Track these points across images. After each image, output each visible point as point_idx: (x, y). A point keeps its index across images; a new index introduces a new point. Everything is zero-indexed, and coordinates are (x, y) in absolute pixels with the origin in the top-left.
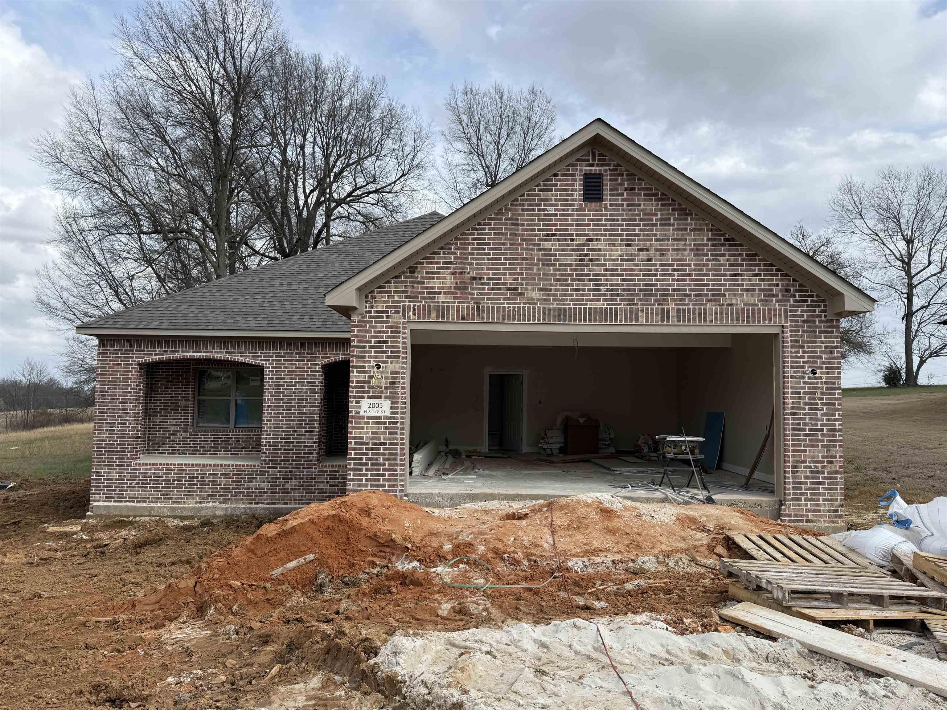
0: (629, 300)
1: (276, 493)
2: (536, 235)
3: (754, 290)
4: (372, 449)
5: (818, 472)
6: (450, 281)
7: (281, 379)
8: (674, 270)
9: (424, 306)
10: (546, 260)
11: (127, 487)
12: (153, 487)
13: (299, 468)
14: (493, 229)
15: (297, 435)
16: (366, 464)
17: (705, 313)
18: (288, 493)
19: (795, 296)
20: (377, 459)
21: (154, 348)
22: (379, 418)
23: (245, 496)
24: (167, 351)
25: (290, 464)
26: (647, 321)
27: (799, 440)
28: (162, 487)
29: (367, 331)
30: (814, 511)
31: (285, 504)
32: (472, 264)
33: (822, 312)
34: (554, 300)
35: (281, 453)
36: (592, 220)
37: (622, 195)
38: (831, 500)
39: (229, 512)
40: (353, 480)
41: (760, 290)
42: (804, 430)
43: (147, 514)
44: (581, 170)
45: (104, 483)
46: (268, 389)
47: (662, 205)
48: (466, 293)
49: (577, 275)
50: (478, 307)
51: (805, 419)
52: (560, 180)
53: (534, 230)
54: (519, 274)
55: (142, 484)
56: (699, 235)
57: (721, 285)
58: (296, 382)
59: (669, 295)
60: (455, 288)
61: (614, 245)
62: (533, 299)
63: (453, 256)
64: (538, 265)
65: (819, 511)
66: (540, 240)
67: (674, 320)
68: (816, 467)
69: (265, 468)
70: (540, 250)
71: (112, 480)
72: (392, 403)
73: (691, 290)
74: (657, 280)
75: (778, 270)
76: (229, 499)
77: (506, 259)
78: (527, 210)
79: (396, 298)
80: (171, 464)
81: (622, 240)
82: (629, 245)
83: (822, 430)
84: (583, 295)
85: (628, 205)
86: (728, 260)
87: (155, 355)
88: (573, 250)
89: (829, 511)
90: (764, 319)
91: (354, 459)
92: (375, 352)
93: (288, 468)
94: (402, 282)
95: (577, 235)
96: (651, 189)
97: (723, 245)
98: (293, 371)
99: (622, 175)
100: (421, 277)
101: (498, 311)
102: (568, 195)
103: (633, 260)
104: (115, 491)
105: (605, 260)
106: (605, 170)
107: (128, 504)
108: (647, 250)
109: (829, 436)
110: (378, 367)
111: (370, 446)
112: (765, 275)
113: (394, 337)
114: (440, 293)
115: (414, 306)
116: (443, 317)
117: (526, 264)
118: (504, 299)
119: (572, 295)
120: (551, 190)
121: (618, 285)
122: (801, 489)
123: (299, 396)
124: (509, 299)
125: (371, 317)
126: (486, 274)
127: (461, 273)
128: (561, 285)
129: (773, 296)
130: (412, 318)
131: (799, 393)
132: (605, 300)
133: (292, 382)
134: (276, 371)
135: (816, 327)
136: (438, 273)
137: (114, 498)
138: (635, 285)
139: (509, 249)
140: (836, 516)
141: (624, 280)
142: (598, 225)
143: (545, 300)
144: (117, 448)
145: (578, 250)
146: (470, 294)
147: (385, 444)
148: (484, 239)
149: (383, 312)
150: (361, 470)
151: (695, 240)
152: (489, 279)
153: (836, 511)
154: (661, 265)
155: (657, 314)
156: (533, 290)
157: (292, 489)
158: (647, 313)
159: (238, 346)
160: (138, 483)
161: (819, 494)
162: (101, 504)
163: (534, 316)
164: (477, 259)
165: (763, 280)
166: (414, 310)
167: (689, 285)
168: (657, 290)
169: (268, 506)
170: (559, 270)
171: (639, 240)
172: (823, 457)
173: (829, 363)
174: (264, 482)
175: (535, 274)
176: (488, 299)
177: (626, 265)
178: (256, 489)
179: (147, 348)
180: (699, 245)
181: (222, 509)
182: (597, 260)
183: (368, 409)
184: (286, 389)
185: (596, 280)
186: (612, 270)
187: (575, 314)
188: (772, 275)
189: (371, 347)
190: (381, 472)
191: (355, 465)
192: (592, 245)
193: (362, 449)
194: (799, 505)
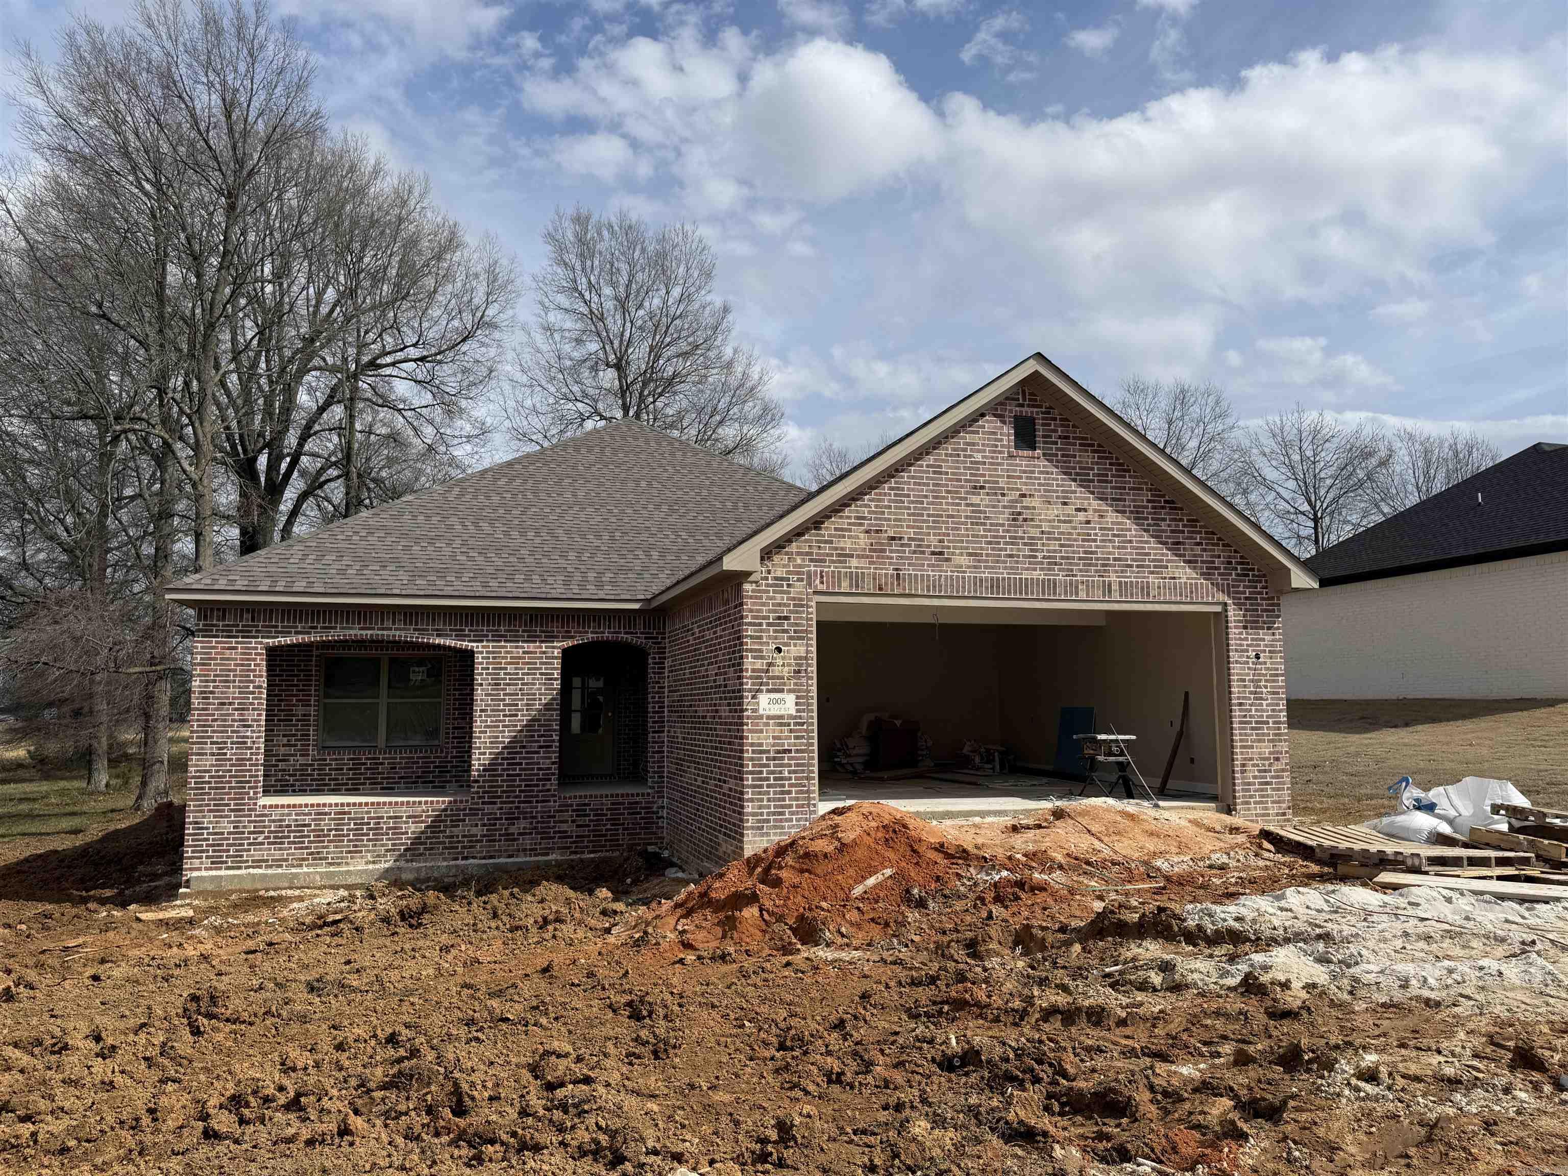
0: (1068, 570)
1: (494, 841)
2: (962, 487)
3: (1196, 562)
4: (774, 759)
5: (1265, 771)
6: (863, 541)
7: (501, 669)
8: (1114, 535)
9: (833, 572)
10: (975, 518)
11: (249, 844)
12: (294, 843)
13: (530, 802)
14: (913, 477)
15: (527, 753)
16: (768, 779)
17: (1148, 588)
18: (515, 840)
19: (1236, 569)
20: (781, 772)
21: (295, 622)
22: (781, 717)
23: (446, 848)
24: (316, 628)
25: (516, 797)
26: (1088, 595)
27: (1246, 735)
28: (309, 842)
29: (764, 604)
30: (1264, 815)
31: (510, 856)
32: (889, 520)
33: (1263, 588)
34: (986, 567)
35: (502, 781)
36: (1025, 472)
37: (1056, 443)
38: (1279, 802)
39: (423, 875)
40: (752, 800)
41: (1202, 562)
42: (1251, 723)
43: (287, 885)
44: (1011, 411)
45: (208, 840)
46: (481, 685)
47: (1099, 458)
48: (883, 557)
49: (1010, 537)
50: (898, 575)
51: (1250, 710)
52: (987, 421)
53: (960, 480)
54: (944, 534)
55: (275, 837)
56: (1139, 495)
57: (1163, 555)
58: (523, 674)
59: (1109, 565)
60: (870, 550)
61: (1049, 503)
62: (961, 567)
63: (866, 510)
64: (966, 523)
65: (1268, 815)
66: (967, 493)
67: (1116, 596)
68: (1264, 765)
69: (477, 804)
70: (967, 505)
71: (223, 833)
72: (798, 697)
73: (1133, 560)
74: (1097, 547)
75: (1219, 539)
76: (421, 855)
77: (929, 515)
78: (951, 455)
79: (799, 562)
80: (324, 805)
81: (1057, 497)
82: (1065, 504)
83: (1268, 723)
84: (1017, 562)
85: (1063, 456)
86: (1169, 526)
87: (297, 633)
88: (1004, 507)
89: (1277, 815)
90: (1208, 596)
91: (752, 773)
92: (775, 631)
93: (513, 802)
94: (806, 541)
95: (1009, 489)
96: (1086, 439)
97: (1163, 508)
98: (520, 658)
99: (1055, 419)
100: (830, 535)
101: (922, 580)
102: (996, 440)
103: (1070, 522)
104: (228, 851)
105: (1040, 521)
106: (1037, 413)
107: (251, 871)
108: (1085, 510)
109: (1275, 729)
110: (779, 650)
111: (772, 755)
112: (1207, 544)
113: (797, 612)
114: (852, 556)
115: (821, 572)
116: (857, 586)
117: (953, 523)
118: (928, 565)
119: (1005, 562)
120: (978, 433)
121: (1055, 551)
122: (1249, 790)
123: (528, 694)
124: (933, 566)
125: (767, 585)
126: (906, 533)
127: (877, 531)
128: (993, 549)
129: (1216, 568)
130: (820, 587)
131: (1244, 680)
132: (1042, 569)
133: (517, 674)
134: (494, 658)
135: (1258, 605)
136: (850, 530)
137: (226, 862)
138: (1074, 552)
139: (933, 503)
140: (1285, 820)
141: (1062, 546)
142: (1031, 478)
143: (975, 567)
144: (230, 782)
145: (1011, 507)
146: (888, 558)
147: (790, 751)
148: (903, 489)
149: (782, 579)
150: (761, 786)
151: (1134, 501)
152: (910, 539)
153: (1284, 814)
154: (1101, 529)
155: (1098, 587)
156: (961, 555)
157: (520, 834)
158: (1087, 586)
159: (434, 620)
160: (269, 838)
161: (1268, 796)
162: (204, 873)
163: (964, 587)
164: (895, 514)
165: (1205, 550)
166: (822, 577)
167: (1129, 554)
168: (1097, 559)
169: (484, 861)
170: (990, 531)
171: (1076, 498)
172: (1270, 753)
173: (1272, 646)
174: (477, 825)
175: (963, 535)
176: (909, 565)
177: (1064, 527)
178: (464, 836)
179: (283, 622)
180: (1139, 507)
181: (411, 870)
182: (1032, 520)
183: (767, 707)
184: (509, 685)
185: (1031, 544)
186: (1049, 533)
187: (1009, 585)
188: (1213, 545)
189: (769, 624)
190: (787, 788)
191: (753, 779)
192: (1027, 502)
193: (761, 759)
194: (1249, 809)
